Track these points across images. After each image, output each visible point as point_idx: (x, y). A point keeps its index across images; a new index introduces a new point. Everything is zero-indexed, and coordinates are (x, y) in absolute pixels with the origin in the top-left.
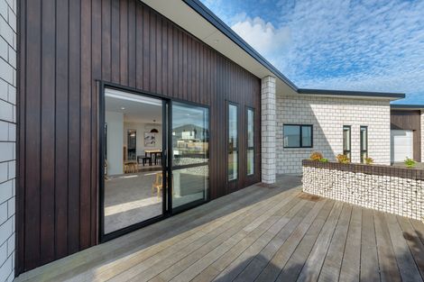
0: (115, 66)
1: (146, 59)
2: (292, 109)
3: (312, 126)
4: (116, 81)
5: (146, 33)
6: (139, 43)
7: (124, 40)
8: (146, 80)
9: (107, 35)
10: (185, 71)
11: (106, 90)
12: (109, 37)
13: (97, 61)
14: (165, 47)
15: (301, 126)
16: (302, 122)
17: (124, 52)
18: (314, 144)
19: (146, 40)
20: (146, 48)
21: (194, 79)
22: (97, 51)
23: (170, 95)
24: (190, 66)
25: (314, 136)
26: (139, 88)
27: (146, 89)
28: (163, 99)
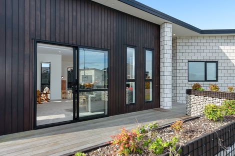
0: (43, 30)
1: (62, 23)
2: (196, 48)
3: (217, 62)
4: (43, 38)
5: (62, 7)
6: (58, 14)
7: (48, 14)
8: (62, 35)
9: (38, 13)
10: (90, 27)
11: (38, 44)
12: (39, 14)
13: (33, 28)
14: (75, 14)
15: (206, 62)
16: (207, 59)
17: (48, 21)
18: (219, 78)
19: (62, 12)
20: (62, 16)
21: (96, 32)
22: (33, 23)
23: (79, 44)
24: (93, 24)
25: (219, 71)
26: (58, 41)
27: (62, 41)
28: (73, 47)
